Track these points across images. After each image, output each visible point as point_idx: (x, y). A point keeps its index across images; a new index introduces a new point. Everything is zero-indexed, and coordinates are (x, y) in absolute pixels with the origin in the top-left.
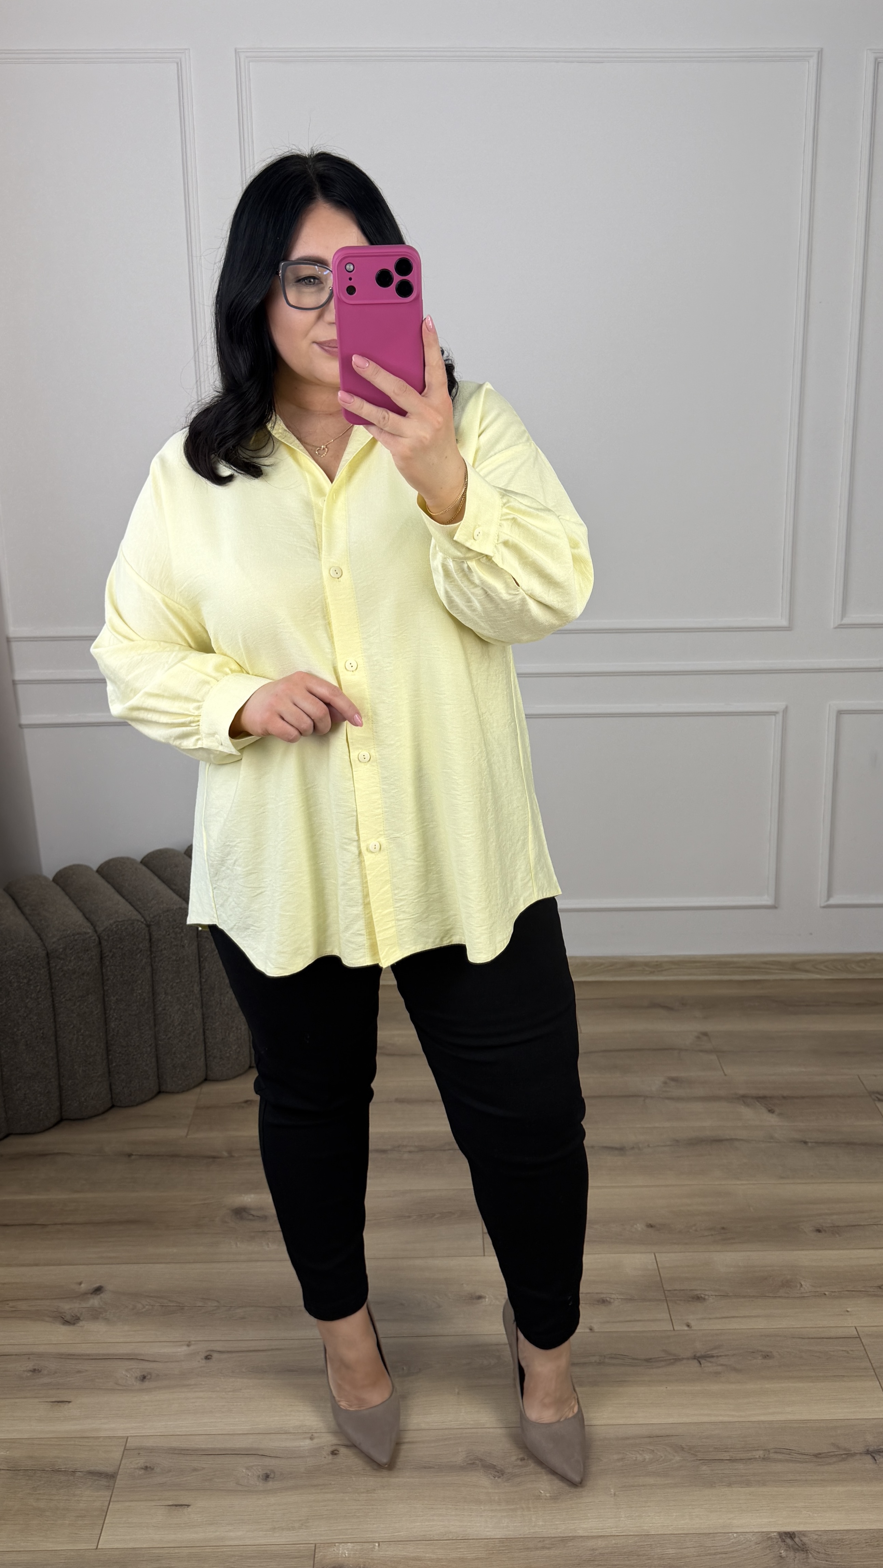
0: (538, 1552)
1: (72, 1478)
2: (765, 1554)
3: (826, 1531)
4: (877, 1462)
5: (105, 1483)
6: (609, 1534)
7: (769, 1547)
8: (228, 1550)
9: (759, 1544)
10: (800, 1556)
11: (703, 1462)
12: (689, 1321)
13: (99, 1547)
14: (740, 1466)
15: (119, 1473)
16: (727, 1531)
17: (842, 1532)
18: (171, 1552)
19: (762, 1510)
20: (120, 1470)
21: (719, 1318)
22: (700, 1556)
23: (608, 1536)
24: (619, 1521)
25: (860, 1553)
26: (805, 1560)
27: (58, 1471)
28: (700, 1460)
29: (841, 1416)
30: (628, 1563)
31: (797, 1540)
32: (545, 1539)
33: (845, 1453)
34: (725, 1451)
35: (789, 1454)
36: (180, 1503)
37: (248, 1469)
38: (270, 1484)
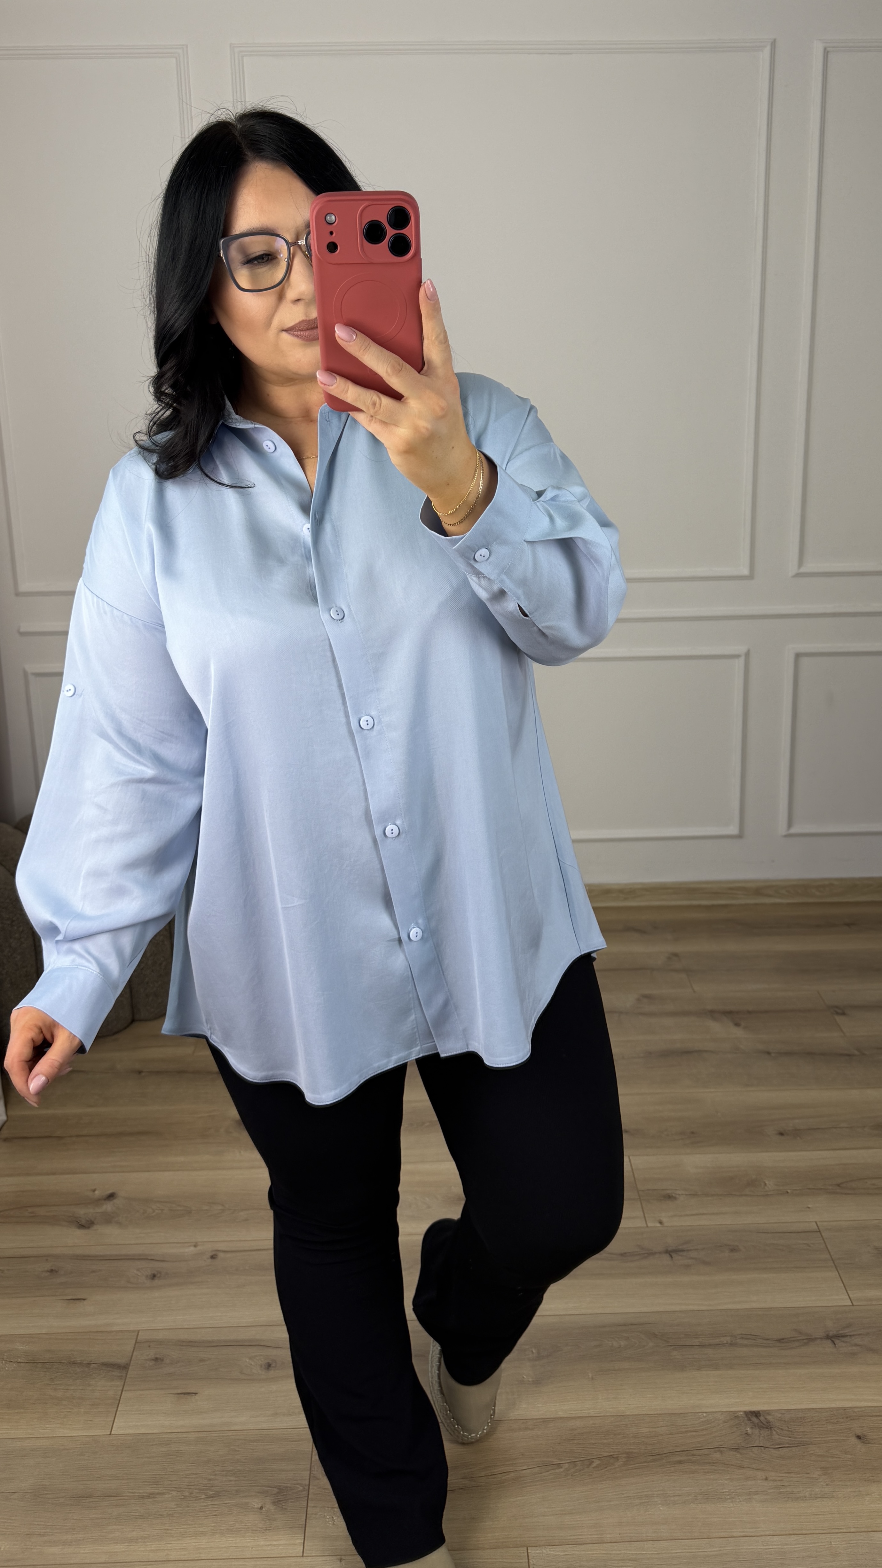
0: (522, 1433)
1: (86, 1369)
2: (732, 1431)
3: (789, 1410)
4: (837, 1346)
5: (118, 1374)
6: (588, 1415)
7: (736, 1425)
8: (233, 1434)
9: (727, 1422)
10: (765, 1432)
11: (676, 1348)
12: (661, 1219)
13: (113, 1433)
14: (710, 1351)
15: (132, 1364)
16: (698, 1411)
17: (803, 1411)
18: (180, 1436)
19: (729, 1391)
20: (132, 1362)
21: (687, 1215)
22: (672, 1434)
23: (586, 1417)
24: (597, 1402)
25: (821, 1429)
26: (769, 1437)
27: (74, 1363)
28: (671, 1346)
29: (803, 1304)
30: (605, 1441)
31: (762, 1418)
32: (528, 1421)
33: (806, 1338)
34: (694, 1338)
35: (754, 1340)
36: (188, 1391)
37: (250, 1358)
38: (272, 1373)
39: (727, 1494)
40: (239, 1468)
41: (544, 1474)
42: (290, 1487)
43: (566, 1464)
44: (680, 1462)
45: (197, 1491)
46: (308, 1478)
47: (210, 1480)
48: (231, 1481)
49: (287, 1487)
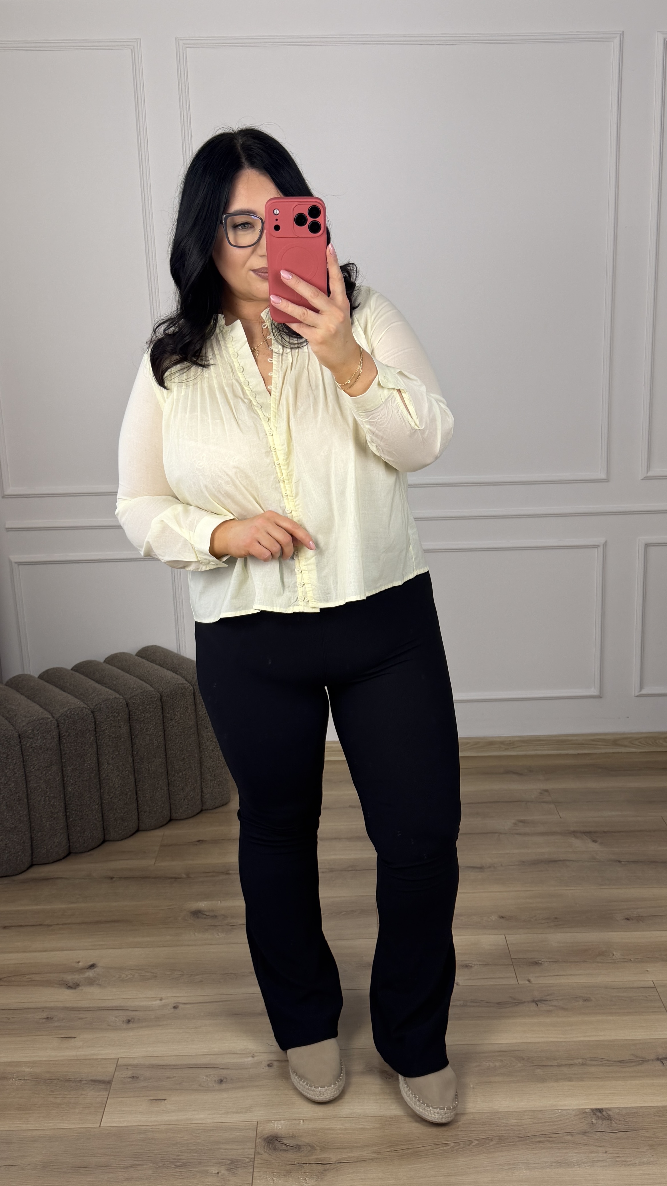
1: (79, 1084)
2: (581, 1122)
3: (625, 1108)
4: (665, 1065)
5: (104, 1087)
6: (469, 1112)
7: (584, 1118)
9: (577, 1116)
10: (606, 1122)
11: (539, 1067)
12: (530, 978)
13: (101, 1126)
14: (565, 1070)
15: (114, 1080)
16: (554, 1109)
17: (636, 1108)
18: (153, 1128)
19: (579, 1095)
20: (114, 1079)
21: (551, 975)
22: (534, 1124)
24: (477, 1103)
25: (650, 1120)
26: (610, 1125)
27: (69, 1080)
28: (535, 1065)
29: (639, 1037)
30: (483, 1129)
31: (604, 1113)
33: (643, 1060)
34: (553, 1060)
35: (600, 1061)
36: (159, 1098)
37: (207, 1076)
38: (224, 1086)
39: (575, 1162)
40: (200, 1148)
41: (435, 1150)
42: (240, 1160)
43: (452, 1145)
44: (540, 1142)
45: (168, 1163)
46: (254, 1153)
47: (178, 1156)
48: (194, 1156)
49: (238, 1160)
